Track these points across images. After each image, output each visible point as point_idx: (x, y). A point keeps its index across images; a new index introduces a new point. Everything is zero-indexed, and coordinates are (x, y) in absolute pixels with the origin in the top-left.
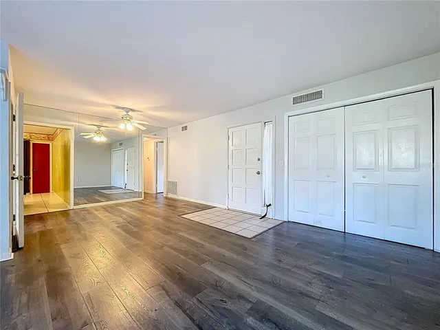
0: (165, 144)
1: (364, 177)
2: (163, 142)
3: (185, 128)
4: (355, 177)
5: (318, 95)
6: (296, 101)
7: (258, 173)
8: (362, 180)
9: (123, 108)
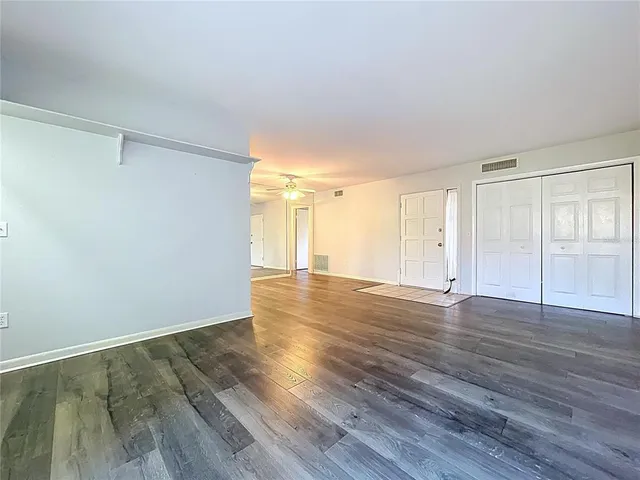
0: (310, 211)
1: (563, 248)
2: (307, 209)
3: (339, 193)
4: (553, 248)
5: (512, 163)
6: (486, 168)
7: (440, 245)
8: (560, 251)
9: (287, 176)
